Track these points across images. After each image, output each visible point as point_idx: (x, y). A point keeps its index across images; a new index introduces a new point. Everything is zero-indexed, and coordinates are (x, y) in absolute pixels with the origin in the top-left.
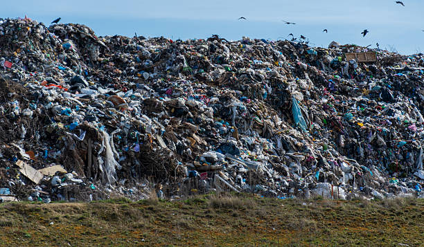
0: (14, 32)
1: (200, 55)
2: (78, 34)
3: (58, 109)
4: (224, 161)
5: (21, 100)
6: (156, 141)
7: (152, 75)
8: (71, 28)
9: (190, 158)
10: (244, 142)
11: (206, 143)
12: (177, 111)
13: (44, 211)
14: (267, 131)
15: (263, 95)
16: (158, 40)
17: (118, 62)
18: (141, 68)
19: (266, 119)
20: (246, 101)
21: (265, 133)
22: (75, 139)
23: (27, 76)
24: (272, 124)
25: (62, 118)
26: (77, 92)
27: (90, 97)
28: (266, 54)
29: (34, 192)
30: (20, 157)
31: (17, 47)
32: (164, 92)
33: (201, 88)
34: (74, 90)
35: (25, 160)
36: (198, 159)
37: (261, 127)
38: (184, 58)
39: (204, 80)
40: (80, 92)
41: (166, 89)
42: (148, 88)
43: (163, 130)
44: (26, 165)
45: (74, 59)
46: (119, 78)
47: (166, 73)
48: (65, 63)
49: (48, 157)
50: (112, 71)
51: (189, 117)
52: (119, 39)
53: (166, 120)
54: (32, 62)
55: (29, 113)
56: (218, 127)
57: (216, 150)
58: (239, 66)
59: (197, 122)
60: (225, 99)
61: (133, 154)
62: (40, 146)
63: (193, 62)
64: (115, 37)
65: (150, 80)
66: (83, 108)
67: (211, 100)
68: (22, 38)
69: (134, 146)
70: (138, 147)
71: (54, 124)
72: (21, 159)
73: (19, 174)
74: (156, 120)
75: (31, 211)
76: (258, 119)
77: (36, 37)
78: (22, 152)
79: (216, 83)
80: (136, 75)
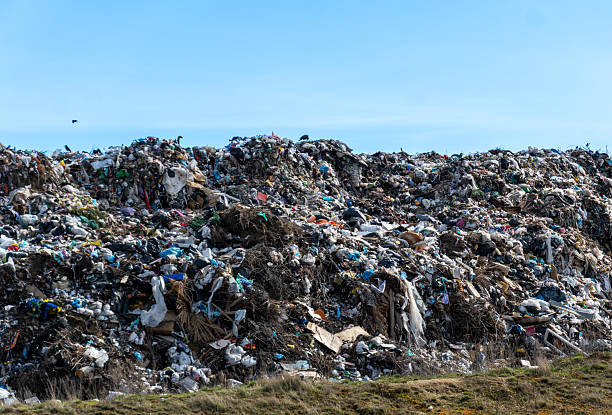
0: (263, 155)
1: (491, 173)
2: (333, 153)
3: (344, 252)
4: (549, 310)
5: (300, 244)
6: (466, 288)
7: (433, 203)
8: (323, 145)
9: (506, 309)
10: (566, 285)
11: (521, 288)
12: (482, 248)
13: (413, 392)
14: (590, 268)
15: (578, 221)
16: (430, 157)
17: (388, 187)
18: (418, 194)
19: (586, 252)
20: (559, 231)
21: (588, 272)
22: (373, 292)
23: (289, 211)
24: (594, 258)
25: (350, 265)
26: (356, 229)
27: (377, 236)
28: (563, 168)
29: (338, 363)
30: (310, 318)
31: (269, 174)
32: (454, 224)
33: (501, 216)
34: (352, 226)
35: (316, 322)
36: (517, 309)
37: (582, 263)
38: (472, 178)
39: (502, 205)
40: (359, 229)
41: (456, 220)
42: (434, 220)
43: (472, 273)
44: (319, 328)
45: (334, 185)
46: (392, 208)
47: (451, 198)
48: (327, 192)
49: (341, 316)
50: (382, 199)
51: (497, 255)
52: (382, 157)
53: (473, 261)
54: (291, 192)
55: (312, 260)
56: (531, 266)
57: (536, 296)
58: (539, 185)
59: (507, 260)
60: (534, 228)
61: (442, 307)
62: (330, 303)
63: (484, 183)
64: (378, 154)
65: (432, 208)
66: (371, 249)
67: (517, 232)
68: (274, 161)
69: (442, 297)
70: (446, 297)
71: (343, 273)
72: (312, 322)
73: (313, 341)
74: (459, 260)
75: (398, 391)
76: (577, 253)
77: (289, 159)
78: (311, 312)
79: (517, 209)
80: (413, 203)
